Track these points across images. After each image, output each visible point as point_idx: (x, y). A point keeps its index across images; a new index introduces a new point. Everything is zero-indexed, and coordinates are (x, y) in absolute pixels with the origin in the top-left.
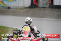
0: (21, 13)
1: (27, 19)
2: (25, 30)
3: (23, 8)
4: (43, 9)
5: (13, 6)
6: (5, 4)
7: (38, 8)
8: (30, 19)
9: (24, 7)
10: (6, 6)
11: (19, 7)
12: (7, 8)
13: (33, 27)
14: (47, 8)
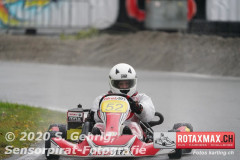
0: (78, 52)
1: (117, 72)
2: (109, 110)
3: (88, 31)
4: (165, 34)
5: (46, 23)
6: (15, 18)
7: (146, 32)
8: (130, 71)
9: (89, 27)
10: (19, 24)
11: (70, 27)
12: (23, 31)
13: (141, 98)
14: (183, 32)
